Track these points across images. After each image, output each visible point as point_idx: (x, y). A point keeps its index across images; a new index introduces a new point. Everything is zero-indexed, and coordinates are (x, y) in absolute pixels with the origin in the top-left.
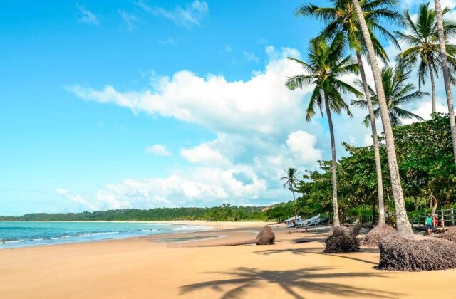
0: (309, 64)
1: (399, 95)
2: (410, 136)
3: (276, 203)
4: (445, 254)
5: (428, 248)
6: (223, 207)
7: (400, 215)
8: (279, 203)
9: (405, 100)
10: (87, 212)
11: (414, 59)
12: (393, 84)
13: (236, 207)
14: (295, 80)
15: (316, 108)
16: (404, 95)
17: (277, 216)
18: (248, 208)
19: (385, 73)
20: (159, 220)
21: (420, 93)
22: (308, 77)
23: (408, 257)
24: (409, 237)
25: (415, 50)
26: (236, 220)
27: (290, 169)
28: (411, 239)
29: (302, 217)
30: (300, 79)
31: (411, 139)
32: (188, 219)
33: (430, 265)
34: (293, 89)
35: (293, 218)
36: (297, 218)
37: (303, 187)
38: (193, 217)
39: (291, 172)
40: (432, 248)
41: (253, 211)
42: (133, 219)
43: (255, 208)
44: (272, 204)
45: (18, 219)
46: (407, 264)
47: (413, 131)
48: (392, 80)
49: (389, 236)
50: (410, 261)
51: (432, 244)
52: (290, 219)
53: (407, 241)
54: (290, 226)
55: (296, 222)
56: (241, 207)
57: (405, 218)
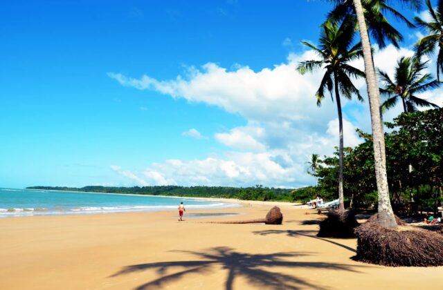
0: (320, 49)
1: (417, 84)
2: (423, 124)
3: (305, 186)
4: (427, 248)
5: (408, 241)
6: (256, 187)
7: (382, 202)
8: (308, 186)
9: (422, 89)
10: (137, 187)
11: (431, 48)
12: (411, 73)
13: (268, 188)
14: (305, 65)
15: (326, 92)
16: (422, 84)
17: (302, 198)
18: (279, 190)
19: (403, 61)
20: (199, 196)
21: (439, 82)
22: (318, 62)
23: (385, 250)
24: (391, 227)
25: (434, 38)
26: (265, 200)
27: (314, 155)
28: (392, 229)
29: (324, 200)
30: (310, 65)
31: (424, 126)
32: (224, 197)
33: (408, 260)
34: (303, 74)
35: (315, 201)
36: (319, 200)
37: (322, 172)
38: (229, 195)
39: (315, 158)
40: (413, 241)
41: (283, 192)
42: (176, 195)
43: (285, 190)
44: (301, 187)
45: (79, 190)
46: (383, 257)
47: (426, 118)
48: (409, 69)
49: (369, 223)
50: (387, 254)
51: (414, 237)
52: (312, 201)
53: (386, 231)
54: (311, 207)
55: (318, 205)
56: (273, 189)
57: (387, 205)
